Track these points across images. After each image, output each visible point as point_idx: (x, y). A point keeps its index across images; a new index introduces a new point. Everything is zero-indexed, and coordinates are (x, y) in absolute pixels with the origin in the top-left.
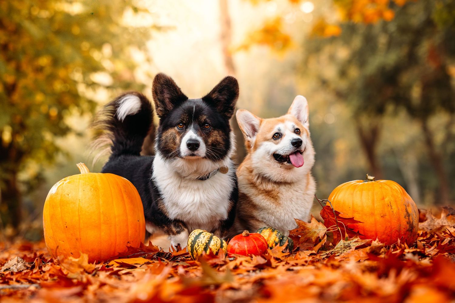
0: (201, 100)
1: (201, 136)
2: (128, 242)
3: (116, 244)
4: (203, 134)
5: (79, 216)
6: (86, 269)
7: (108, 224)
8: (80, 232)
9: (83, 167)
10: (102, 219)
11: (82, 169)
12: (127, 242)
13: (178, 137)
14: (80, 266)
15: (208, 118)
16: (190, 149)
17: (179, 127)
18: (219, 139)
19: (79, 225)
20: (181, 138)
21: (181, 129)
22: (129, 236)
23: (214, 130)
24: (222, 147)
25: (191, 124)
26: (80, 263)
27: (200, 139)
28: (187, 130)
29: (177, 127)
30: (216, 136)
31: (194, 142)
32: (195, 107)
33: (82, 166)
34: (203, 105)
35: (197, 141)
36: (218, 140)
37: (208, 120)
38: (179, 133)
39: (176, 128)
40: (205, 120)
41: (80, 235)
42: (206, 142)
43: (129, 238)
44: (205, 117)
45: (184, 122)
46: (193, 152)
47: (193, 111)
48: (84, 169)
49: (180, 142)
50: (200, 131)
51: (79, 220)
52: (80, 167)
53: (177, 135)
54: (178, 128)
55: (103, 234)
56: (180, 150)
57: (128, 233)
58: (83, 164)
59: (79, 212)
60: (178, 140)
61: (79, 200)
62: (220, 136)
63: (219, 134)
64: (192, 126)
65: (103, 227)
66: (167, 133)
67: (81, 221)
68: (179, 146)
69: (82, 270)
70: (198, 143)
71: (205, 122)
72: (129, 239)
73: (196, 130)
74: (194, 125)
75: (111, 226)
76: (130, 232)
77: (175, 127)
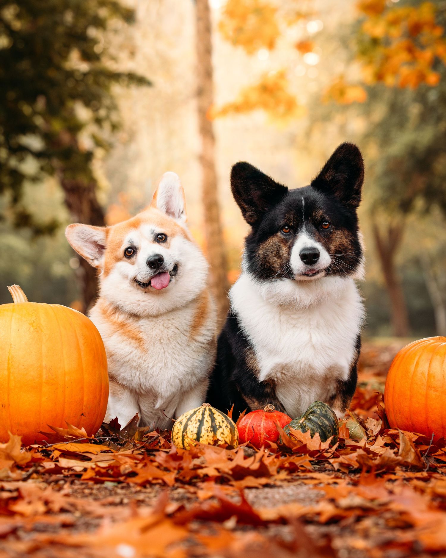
0: (311, 188)
1: (319, 241)
2: (82, 415)
3: (63, 416)
4: (322, 238)
5: (9, 369)
6: (18, 460)
7: (52, 385)
8: (8, 395)
9: (17, 292)
10: (44, 377)
11: (15, 295)
12: (80, 414)
13: (284, 247)
14: (9, 457)
15: (325, 213)
16: (306, 263)
17: (285, 233)
18: (345, 241)
19: (8, 384)
20: (290, 248)
21: (288, 235)
22: (85, 404)
23: (337, 229)
24: (351, 253)
25: (302, 226)
26: (8, 451)
27: (319, 246)
28: (296, 234)
29: (280, 231)
30: (341, 238)
31: (311, 252)
32: (305, 199)
33: (16, 290)
34: (316, 195)
35: (314, 249)
36: (344, 243)
37: (327, 217)
38: (285, 241)
39: (279, 234)
40: (322, 216)
41: (8, 399)
42: (328, 250)
43: (84, 407)
44: (321, 212)
45: (291, 224)
46: (311, 267)
47: (302, 205)
48: (19, 295)
49: (289, 254)
50: (317, 233)
51: (9, 376)
52: (14, 292)
53: (282, 245)
54: (282, 234)
55: (44, 399)
56: (290, 267)
57: (82, 399)
58: (17, 287)
59: (9, 364)
60: (284, 251)
61: (11, 344)
62: (346, 238)
63: (344, 235)
64: (304, 228)
65: (45, 389)
66: (266, 244)
67: (12, 378)
68: (288, 261)
69: (11, 463)
70: (317, 252)
71: (323, 219)
72: (84, 410)
73: (311, 233)
74: (306, 227)
75: (57, 388)
76: (85, 399)
77: (277, 232)
